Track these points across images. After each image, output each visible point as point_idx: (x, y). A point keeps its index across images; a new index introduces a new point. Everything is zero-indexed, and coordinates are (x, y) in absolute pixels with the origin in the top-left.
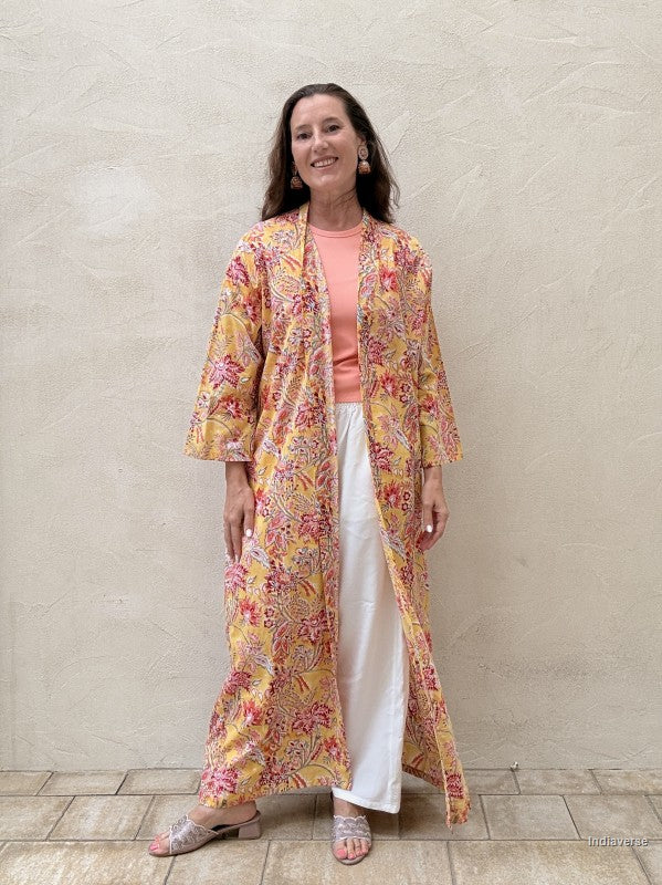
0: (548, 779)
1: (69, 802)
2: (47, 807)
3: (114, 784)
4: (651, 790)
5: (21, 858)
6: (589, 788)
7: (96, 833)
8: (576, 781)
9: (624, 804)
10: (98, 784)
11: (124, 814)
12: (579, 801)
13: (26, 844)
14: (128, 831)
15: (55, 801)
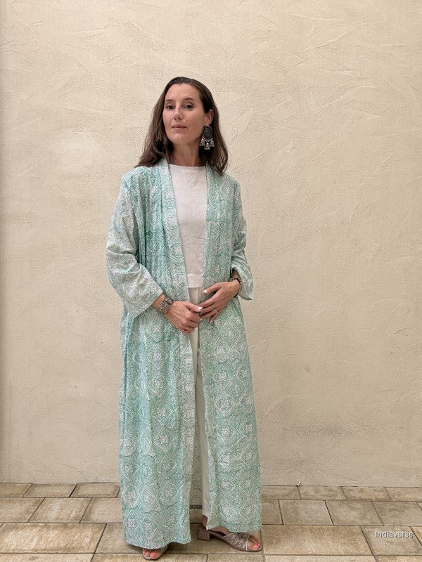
0: (317, 492)
1: (41, 501)
2: (28, 504)
3: (68, 491)
4: (374, 499)
5: (12, 533)
6: (340, 497)
7: (57, 519)
8: (332, 493)
9: (359, 506)
10: (58, 491)
11: (74, 508)
12: (334, 504)
13: (15, 525)
14: (76, 518)
15: (33, 501)
